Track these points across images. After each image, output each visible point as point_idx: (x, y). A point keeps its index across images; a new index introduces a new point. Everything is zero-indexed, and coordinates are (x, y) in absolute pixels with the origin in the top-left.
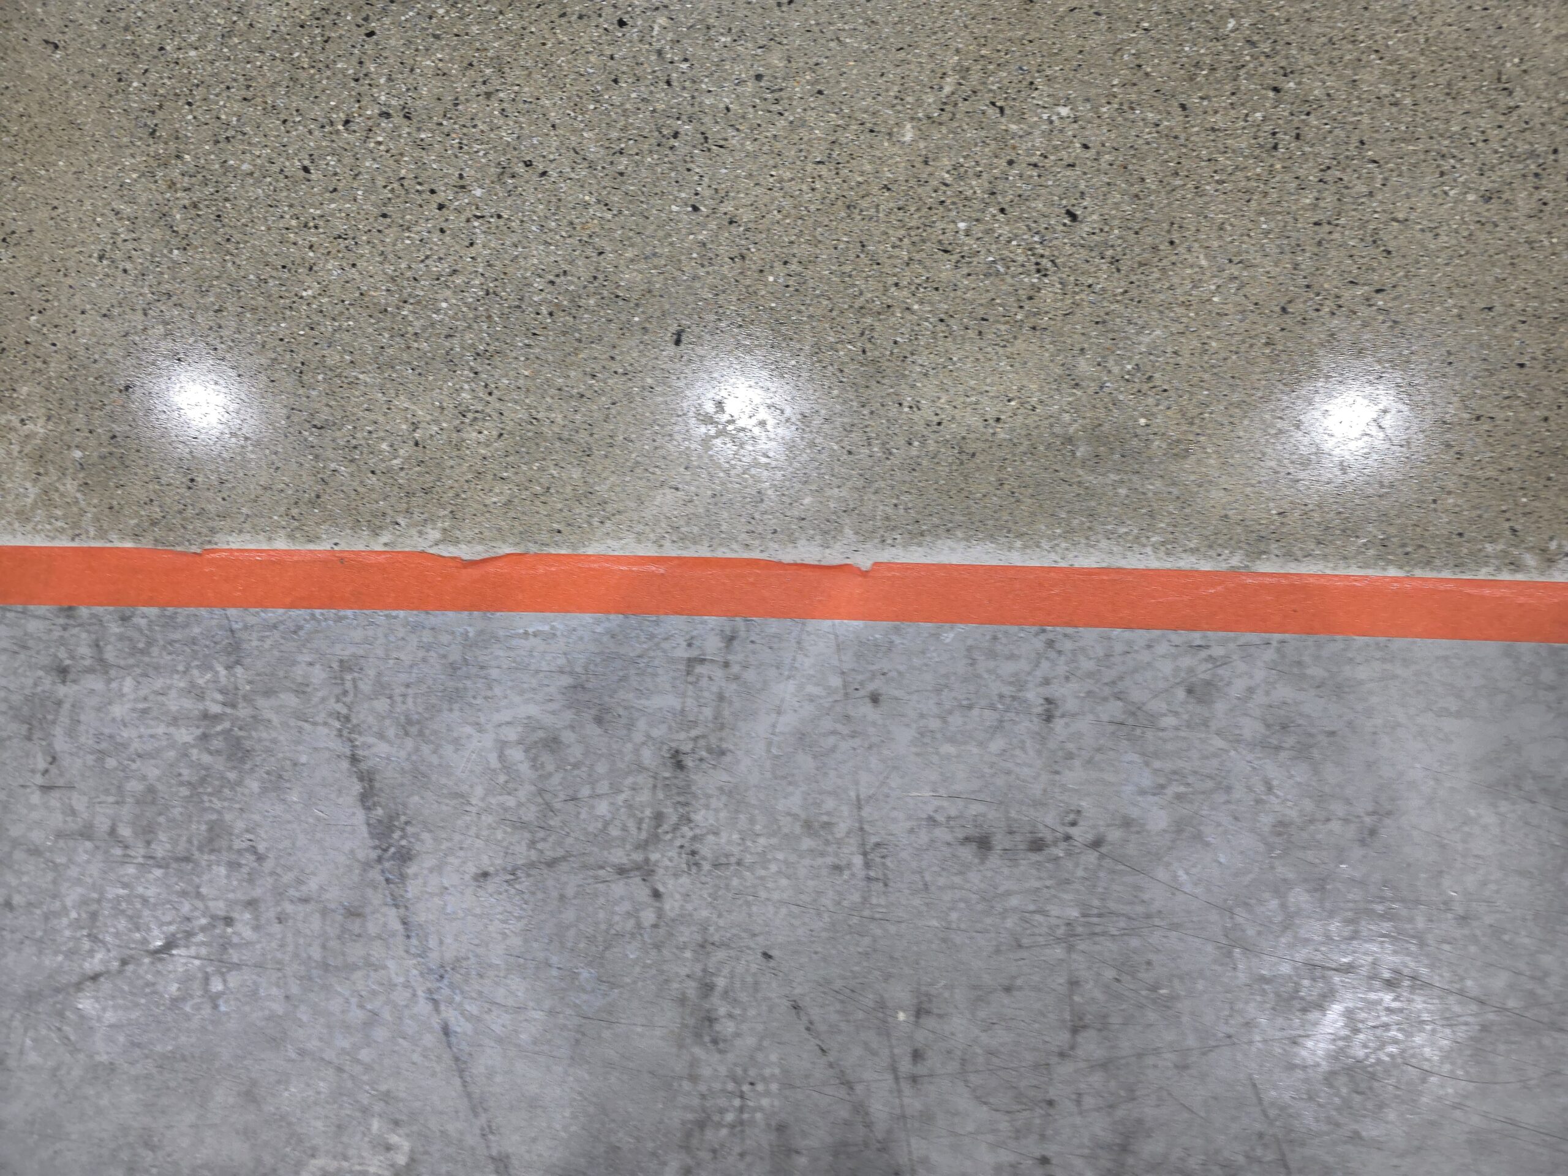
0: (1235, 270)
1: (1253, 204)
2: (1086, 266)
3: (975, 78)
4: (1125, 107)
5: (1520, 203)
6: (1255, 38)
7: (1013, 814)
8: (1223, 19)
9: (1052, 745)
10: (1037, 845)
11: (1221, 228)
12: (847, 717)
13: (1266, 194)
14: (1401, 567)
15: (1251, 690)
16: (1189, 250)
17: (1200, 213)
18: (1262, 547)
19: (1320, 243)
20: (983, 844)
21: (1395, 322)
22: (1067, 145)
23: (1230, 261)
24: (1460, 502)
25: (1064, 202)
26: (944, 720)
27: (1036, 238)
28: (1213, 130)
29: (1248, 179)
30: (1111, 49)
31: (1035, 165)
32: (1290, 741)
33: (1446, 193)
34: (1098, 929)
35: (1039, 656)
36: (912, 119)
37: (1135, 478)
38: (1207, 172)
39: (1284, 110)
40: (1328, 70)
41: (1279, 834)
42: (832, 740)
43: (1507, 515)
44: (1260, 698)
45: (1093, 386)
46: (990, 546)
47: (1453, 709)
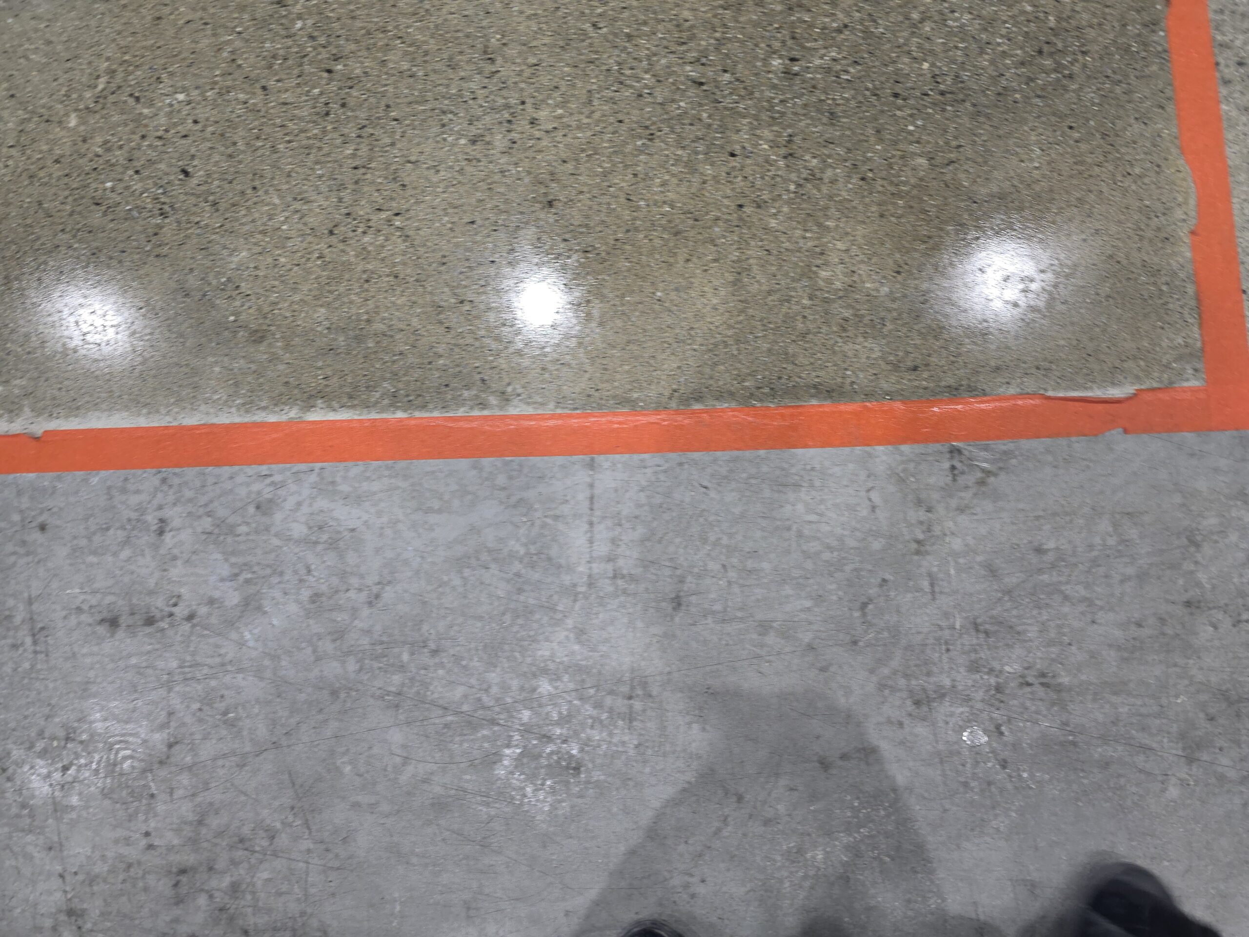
0: (297, 205)
1: (311, 156)
2: (194, 209)
3: (120, 76)
4: (224, 91)
5: (497, 143)
6: (316, 34)
7: (134, 601)
8: (293, 21)
9: (162, 551)
10: (150, 621)
11: (289, 176)
12: (24, 543)
13: (320, 149)
14: (405, 411)
15: (299, 504)
16: (266, 192)
17: (275, 166)
18: (312, 402)
19: (356, 183)
20: (113, 623)
21: (407, 236)
22: (183, 122)
23: (295, 199)
24: (447, 362)
25: (180, 163)
26: (89, 539)
27: (160, 191)
28: (285, 104)
29: (309, 138)
30: (216, 48)
31: (160, 138)
32: (325, 537)
33: (445, 140)
34: (189, 676)
35: (156, 489)
36: (76, 110)
37: (226, 359)
38: (279, 135)
39: (333, 86)
40: (364, 53)
41: (314, 602)
42: (13, 559)
43: (479, 370)
44: (305, 509)
45: (198, 295)
46: (125, 414)
47: (436, 507)
